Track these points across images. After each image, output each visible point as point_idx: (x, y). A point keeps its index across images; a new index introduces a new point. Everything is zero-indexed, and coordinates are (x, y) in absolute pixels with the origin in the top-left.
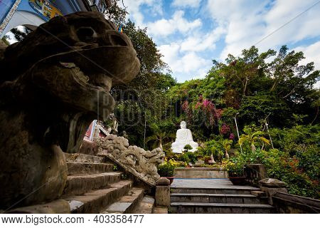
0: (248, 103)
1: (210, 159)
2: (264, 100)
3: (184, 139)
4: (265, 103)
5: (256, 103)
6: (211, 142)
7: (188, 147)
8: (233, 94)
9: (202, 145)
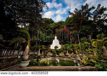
0: (83, 29)
1: (66, 53)
2: (89, 28)
3: (56, 44)
4: (90, 29)
5: (86, 29)
6: (67, 45)
7: (56, 47)
8: (76, 25)
9: (63, 46)
